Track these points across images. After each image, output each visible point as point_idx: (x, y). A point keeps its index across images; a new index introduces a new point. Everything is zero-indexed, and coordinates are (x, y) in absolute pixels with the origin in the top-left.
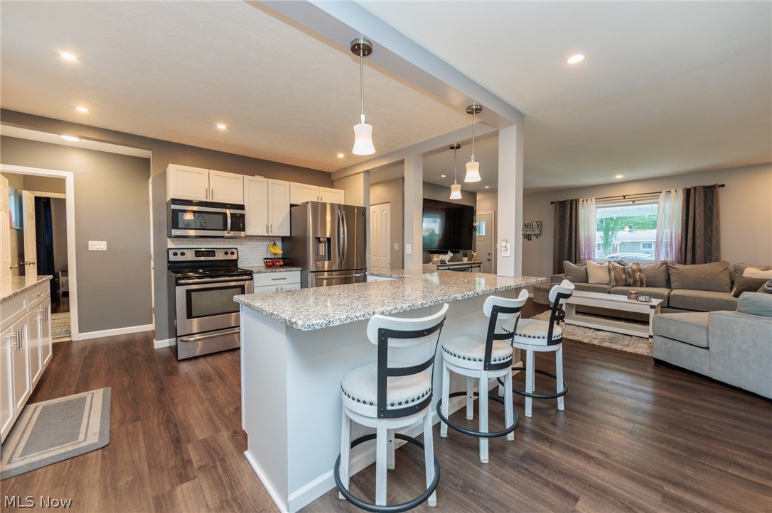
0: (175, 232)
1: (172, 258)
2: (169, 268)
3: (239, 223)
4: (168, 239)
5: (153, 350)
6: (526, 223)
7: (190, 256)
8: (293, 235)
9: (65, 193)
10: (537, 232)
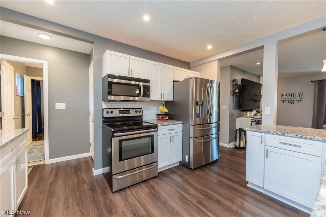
0: (109, 98)
1: (106, 115)
2: (104, 122)
3: (147, 92)
4: (103, 102)
5: (92, 176)
6: (290, 94)
7: (116, 114)
8: (174, 100)
9: (43, 77)
10: (299, 99)
